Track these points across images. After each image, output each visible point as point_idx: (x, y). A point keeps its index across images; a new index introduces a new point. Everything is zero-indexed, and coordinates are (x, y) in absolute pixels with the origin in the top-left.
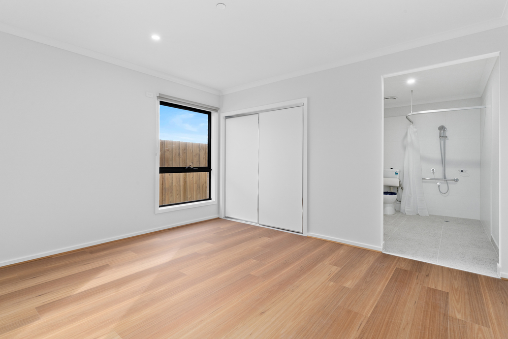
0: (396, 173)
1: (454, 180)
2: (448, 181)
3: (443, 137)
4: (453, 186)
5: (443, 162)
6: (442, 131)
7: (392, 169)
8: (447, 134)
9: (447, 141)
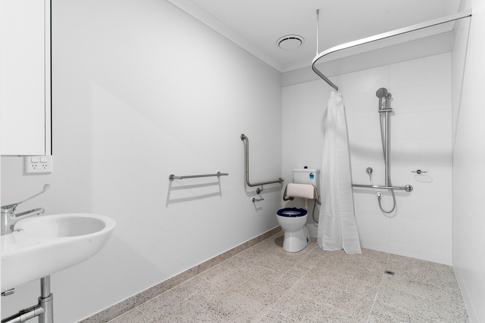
0: (312, 176)
1: (405, 189)
2: (394, 191)
3: (385, 110)
4: (402, 199)
5: (386, 155)
6: (384, 100)
7: (306, 168)
8: (393, 104)
9: (392, 118)
